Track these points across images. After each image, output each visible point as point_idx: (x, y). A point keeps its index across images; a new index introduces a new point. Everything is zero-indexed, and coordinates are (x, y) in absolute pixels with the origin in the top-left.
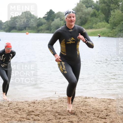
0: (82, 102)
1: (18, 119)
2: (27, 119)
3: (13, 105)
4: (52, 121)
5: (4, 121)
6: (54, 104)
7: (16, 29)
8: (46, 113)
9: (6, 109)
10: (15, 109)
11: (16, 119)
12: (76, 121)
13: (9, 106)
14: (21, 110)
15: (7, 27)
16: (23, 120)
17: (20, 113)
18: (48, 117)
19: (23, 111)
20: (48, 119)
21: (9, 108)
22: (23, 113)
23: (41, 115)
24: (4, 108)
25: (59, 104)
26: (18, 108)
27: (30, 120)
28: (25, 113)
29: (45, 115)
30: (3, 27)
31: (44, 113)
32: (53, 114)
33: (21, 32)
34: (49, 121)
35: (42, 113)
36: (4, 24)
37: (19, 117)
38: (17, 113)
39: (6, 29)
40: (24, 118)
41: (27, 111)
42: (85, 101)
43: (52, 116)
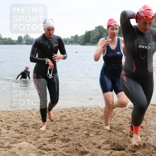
0: (151, 109)
1: (92, 123)
2: (100, 123)
3: (87, 110)
4: (123, 126)
5: (79, 124)
6: (125, 111)
7: (90, 42)
8: (117, 119)
9: (81, 113)
10: (89, 114)
11: (90, 123)
12: (145, 126)
13: (83, 111)
14: (94, 115)
15: (82, 40)
16: (96, 123)
17: (93, 118)
18: (119, 122)
19: (97, 116)
20: (119, 124)
21: (83, 113)
22: (96, 117)
23: (113, 120)
24: (79, 113)
25: (129, 111)
26: (92, 113)
27: (102, 124)
28: (98, 117)
29: (117, 120)
30: (79, 40)
31: (115, 118)
32: (124, 120)
33: (95, 45)
34: (121, 126)
35: (114, 118)
36: (80, 38)
37: (93, 121)
38: (91, 117)
39: (81, 43)
40: (97, 122)
41: (100, 116)
42: (155, 109)
43: (123, 121)
